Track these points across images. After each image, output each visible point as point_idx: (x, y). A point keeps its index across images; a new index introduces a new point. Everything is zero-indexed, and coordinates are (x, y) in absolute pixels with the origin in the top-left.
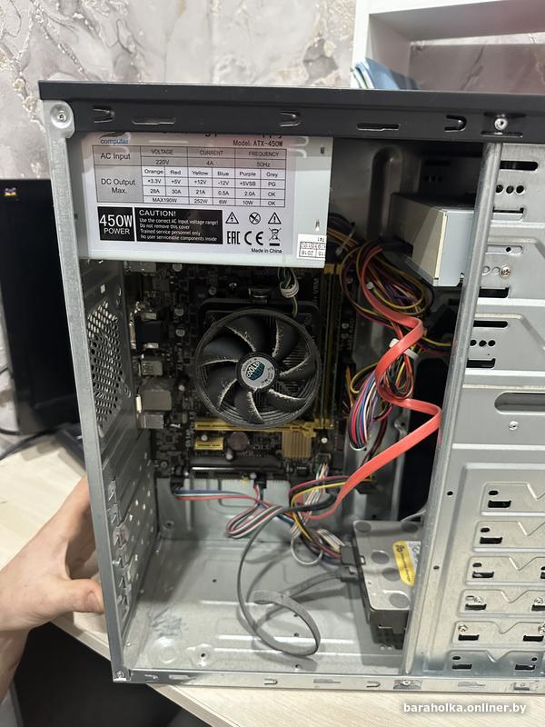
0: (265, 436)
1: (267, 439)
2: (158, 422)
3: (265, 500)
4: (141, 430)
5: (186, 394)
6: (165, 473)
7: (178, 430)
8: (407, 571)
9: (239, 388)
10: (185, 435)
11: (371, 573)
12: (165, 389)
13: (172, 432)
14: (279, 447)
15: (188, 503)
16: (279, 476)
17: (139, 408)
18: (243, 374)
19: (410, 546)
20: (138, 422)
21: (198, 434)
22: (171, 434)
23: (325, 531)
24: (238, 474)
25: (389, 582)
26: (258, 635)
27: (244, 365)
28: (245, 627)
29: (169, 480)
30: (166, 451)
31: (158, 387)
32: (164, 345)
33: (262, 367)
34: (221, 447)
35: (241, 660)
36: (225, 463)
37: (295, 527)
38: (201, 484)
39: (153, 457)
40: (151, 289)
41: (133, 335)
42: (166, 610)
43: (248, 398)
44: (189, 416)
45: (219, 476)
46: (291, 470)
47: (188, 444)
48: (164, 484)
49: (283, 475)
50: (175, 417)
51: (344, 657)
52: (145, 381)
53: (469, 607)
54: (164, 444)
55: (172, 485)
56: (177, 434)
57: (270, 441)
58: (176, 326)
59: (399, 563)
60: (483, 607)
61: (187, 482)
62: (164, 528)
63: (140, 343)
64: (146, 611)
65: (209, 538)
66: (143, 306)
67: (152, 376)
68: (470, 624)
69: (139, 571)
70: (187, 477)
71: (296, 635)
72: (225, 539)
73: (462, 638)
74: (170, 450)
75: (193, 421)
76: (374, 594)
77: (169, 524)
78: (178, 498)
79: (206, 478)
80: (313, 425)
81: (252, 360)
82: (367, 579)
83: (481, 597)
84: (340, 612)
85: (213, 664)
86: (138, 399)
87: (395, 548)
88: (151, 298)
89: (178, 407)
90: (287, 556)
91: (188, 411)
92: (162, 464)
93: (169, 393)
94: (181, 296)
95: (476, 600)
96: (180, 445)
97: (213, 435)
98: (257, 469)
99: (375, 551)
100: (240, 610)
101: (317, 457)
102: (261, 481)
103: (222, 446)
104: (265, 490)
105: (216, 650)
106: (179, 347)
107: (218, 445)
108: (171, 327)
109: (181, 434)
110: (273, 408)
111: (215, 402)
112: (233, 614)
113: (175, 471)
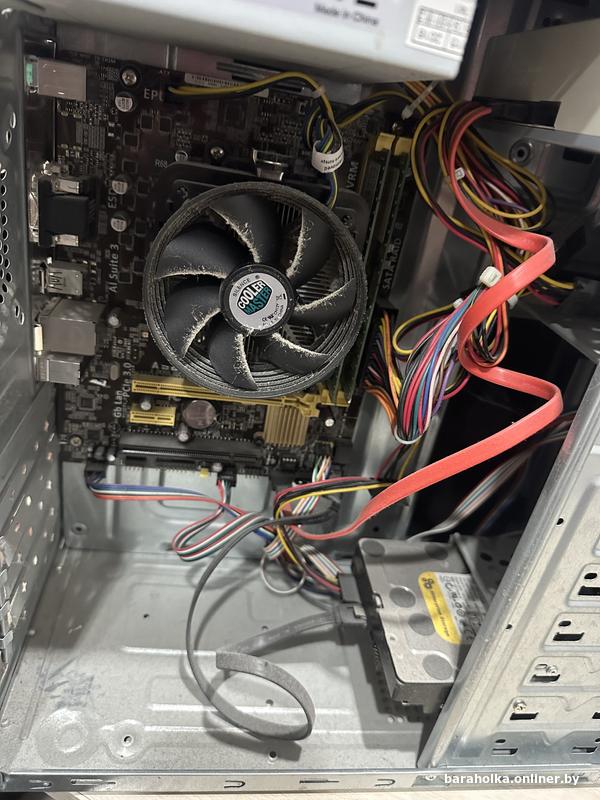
0: (241, 410)
1: (242, 414)
2: (70, 373)
3: (232, 504)
4: (40, 384)
5: (121, 333)
6: (78, 455)
7: (102, 390)
8: (442, 618)
9: (222, 324)
10: (113, 397)
11: (393, 622)
12: (85, 318)
13: (91, 392)
14: (259, 427)
15: (110, 504)
16: (253, 469)
17: (39, 345)
18: (233, 301)
19: (442, 579)
20: (36, 371)
21: (136, 399)
22: (90, 396)
23: (311, 548)
24: (193, 462)
25: (421, 637)
26: (213, 705)
27: (236, 284)
28: (193, 691)
29: (82, 466)
30: (78, 422)
31: (72, 314)
32: (89, 245)
33: (267, 292)
34: (171, 422)
35: (188, 746)
36: (174, 445)
37: (274, 545)
38: (132, 474)
39: (58, 427)
40: (72, 142)
41: (35, 216)
42: (69, 663)
43: (236, 345)
44: (122, 369)
45: (164, 463)
46: (273, 461)
47: (117, 413)
48: (75, 471)
49: (260, 469)
50: (99, 369)
51: (339, 735)
52: (51, 304)
53: (536, 679)
54: (78, 410)
55: (88, 473)
56: (100, 396)
57: (247, 417)
58: (111, 214)
59: (430, 607)
60: (555, 678)
61: (111, 471)
62: (71, 534)
63: (46, 231)
64: (38, 663)
65: (138, 549)
66: (57, 170)
67: (63, 296)
68: (531, 699)
69: (27, 607)
70: (112, 463)
71: (270, 702)
72: (164, 552)
73: (515, 717)
74: (86, 420)
75: (128, 377)
76: (401, 657)
77: (79, 529)
78: (97, 495)
79: (143, 466)
80: (317, 399)
81: (251, 277)
82: (390, 633)
83: (557, 665)
84: (330, 667)
85: (143, 753)
86: (38, 331)
87: (421, 583)
88: (71, 159)
89: (105, 354)
90: (253, 579)
91: (121, 362)
92: (72, 442)
93: (92, 327)
94: (124, 160)
95: (548, 670)
96: (104, 413)
97: (159, 402)
98: (224, 458)
99: (393, 586)
100: (186, 661)
101: (313, 445)
102: (228, 476)
103: (173, 420)
104: (233, 488)
105: (148, 729)
106: (113, 251)
107: (168, 418)
108: (103, 215)
109: (106, 397)
110: (270, 366)
111: (177, 345)
112: (174, 671)
113: (93, 453)
